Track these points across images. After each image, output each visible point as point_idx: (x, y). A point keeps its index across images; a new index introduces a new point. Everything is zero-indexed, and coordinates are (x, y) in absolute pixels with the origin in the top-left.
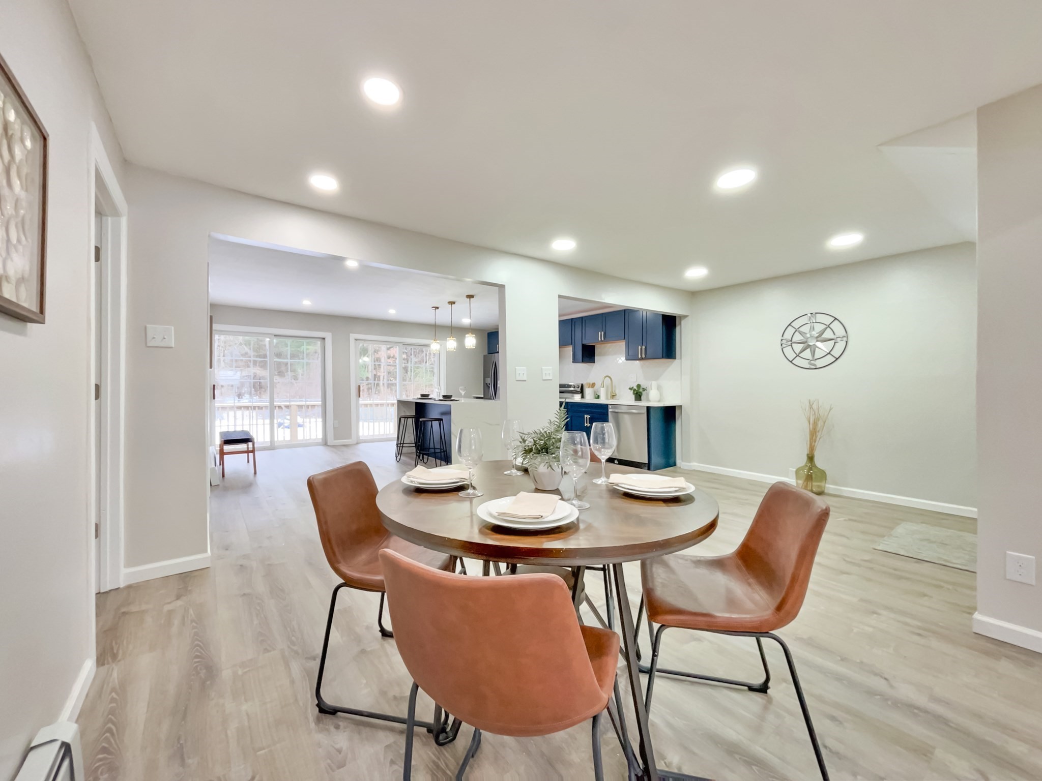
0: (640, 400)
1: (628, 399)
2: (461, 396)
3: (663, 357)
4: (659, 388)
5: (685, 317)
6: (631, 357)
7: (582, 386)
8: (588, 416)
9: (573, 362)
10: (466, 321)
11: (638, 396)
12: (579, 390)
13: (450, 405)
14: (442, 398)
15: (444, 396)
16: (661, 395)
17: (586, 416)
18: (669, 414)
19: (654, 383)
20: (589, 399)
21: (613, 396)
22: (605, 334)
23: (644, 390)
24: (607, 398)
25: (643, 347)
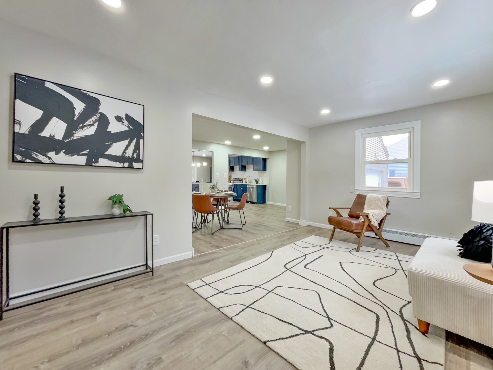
0: (257, 183)
1: (254, 183)
2: (202, 182)
3: (262, 171)
4: (262, 180)
5: (268, 159)
6: (254, 170)
7: (242, 179)
8: (242, 188)
9: (239, 171)
10: (204, 155)
11: (257, 182)
12: (241, 180)
13: (198, 184)
14: (196, 182)
15: (197, 182)
16: (263, 182)
17: (241, 188)
18: (264, 187)
19: (261, 178)
20: (244, 183)
21: (250, 182)
22: (248, 162)
23: (258, 180)
24: (249, 183)
25: (257, 167)
